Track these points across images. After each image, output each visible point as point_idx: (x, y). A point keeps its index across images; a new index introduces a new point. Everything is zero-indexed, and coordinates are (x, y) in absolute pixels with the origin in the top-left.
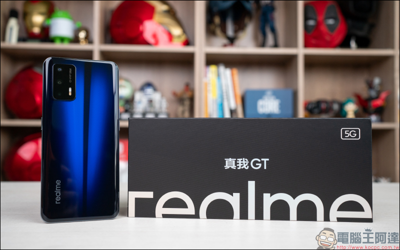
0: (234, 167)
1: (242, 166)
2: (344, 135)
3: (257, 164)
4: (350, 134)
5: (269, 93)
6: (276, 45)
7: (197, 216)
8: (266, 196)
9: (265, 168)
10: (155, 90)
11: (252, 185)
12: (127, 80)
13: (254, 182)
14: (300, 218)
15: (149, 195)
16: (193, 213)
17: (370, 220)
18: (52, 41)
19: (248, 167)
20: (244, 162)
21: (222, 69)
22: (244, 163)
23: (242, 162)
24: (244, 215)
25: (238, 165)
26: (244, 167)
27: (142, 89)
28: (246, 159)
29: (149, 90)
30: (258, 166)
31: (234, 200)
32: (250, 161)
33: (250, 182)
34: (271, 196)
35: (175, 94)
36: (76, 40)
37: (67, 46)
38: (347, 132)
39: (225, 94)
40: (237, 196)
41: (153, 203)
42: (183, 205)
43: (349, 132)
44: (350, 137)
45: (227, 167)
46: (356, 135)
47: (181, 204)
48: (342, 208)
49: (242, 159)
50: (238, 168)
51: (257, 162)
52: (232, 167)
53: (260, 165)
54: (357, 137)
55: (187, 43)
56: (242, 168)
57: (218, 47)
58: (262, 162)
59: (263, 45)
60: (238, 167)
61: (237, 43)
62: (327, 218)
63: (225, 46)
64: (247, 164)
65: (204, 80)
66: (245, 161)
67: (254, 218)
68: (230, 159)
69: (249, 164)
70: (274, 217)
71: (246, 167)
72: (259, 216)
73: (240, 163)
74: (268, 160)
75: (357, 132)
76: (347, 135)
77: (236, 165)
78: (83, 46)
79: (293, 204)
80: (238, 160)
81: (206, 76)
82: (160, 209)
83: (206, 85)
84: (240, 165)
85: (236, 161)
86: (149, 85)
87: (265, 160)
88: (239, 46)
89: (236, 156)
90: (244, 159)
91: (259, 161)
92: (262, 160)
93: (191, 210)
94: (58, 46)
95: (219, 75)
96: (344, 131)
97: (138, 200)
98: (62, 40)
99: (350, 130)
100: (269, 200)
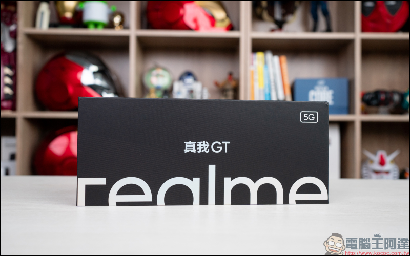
0: (193, 150)
1: (202, 150)
2: (303, 119)
3: (218, 148)
4: (308, 118)
5: (321, 83)
6: (329, 30)
7: (154, 203)
8: (227, 180)
9: (226, 151)
10: (196, 79)
11: (212, 169)
12: (165, 69)
13: (214, 166)
14: (260, 202)
15: (102, 181)
16: (150, 199)
17: (326, 202)
18: (85, 26)
19: (208, 150)
20: (204, 145)
21: (269, 55)
22: (204, 147)
23: (202, 145)
24: (204, 201)
25: (198, 148)
26: (205, 150)
27: (181, 78)
28: (207, 142)
29: (189, 80)
30: (219, 149)
31: (194, 185)
32: (210, 144)
33: (210, 166)
34: (232, 180)
35: (217, 84)
36: (111, 25)
37: (101, 31)
38: (306, 115)
39: (272, 84)
40: (197, 180)
41: (106, 190)
42: (139, 191)
43: (307, 116)
44: (308, 120)
45: (187, 150)
46: (314, 118)
47: (137, 190)
48: (301, 190)
49: (202, 142)
50: (198, 152)
51: (217, 145)
52: (192, 151)
53: (221, 148)
54: (315, 120)
55: (231, 28)
56: (203, 151)
57: (265, 32)
58: (223, 146)
59: (315, 30)
60: (199, 150)
61: (286, 27)
62: (286, 201)
63: (272, 30)
64: (207, 147)
65: (251, 68)
66: (206, 144)
67: (214, 204)
68: (190, 142)
69: (210, 148)
70: (234, 202)
71: (207, 150)
72: (220, 201)
73: (200, 147)
74: (229, 143)
75: (315, 115)
76: (306, 118)
77: (196, 148)
78: (118, 32)
79: (254, 187)
80: (198, 143)
81: (252, 64)
82: (113, 197)
83: (253, 73)
84: (200, 148)
85: (196, 144)
86: (189, 74)
87: (226, 143)
88: (287, 31)
89: (196, 139)
90: (204, 142)
91: (220, 144)
92: (223, 143)
93: (148, 196)
94: (91, 31)
95: (266, 63)
96: (303, 114)
97: (89, 188)
98: (96, 25)
99: (309, 113)
100: (229, 184)
